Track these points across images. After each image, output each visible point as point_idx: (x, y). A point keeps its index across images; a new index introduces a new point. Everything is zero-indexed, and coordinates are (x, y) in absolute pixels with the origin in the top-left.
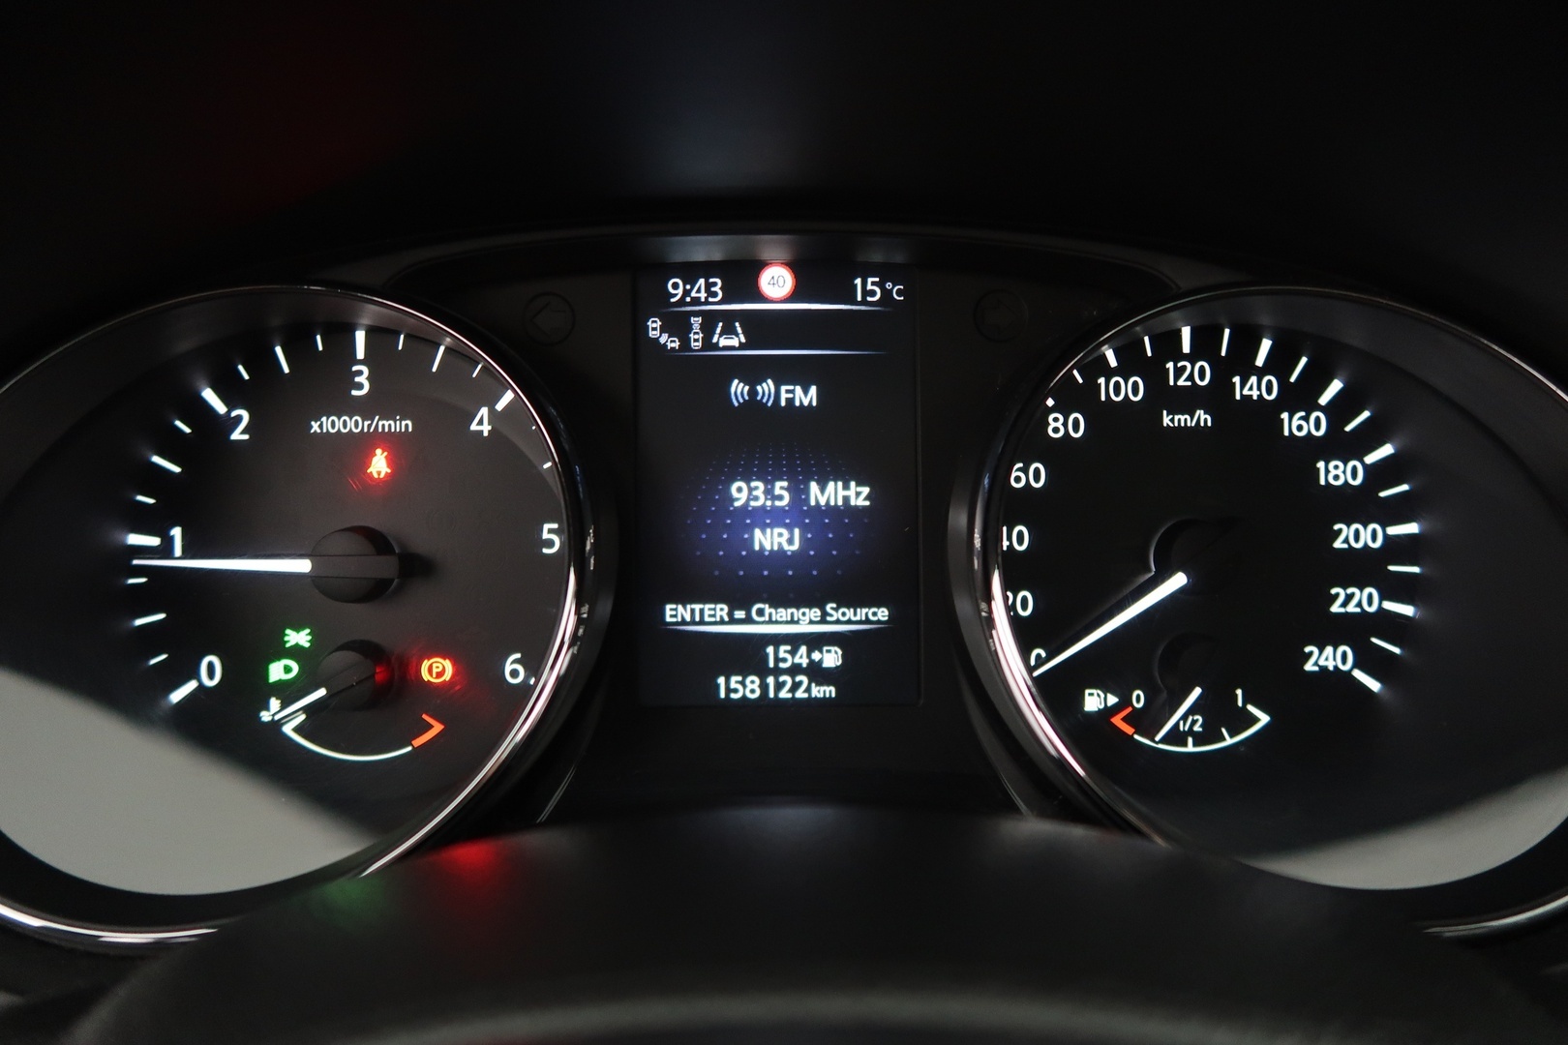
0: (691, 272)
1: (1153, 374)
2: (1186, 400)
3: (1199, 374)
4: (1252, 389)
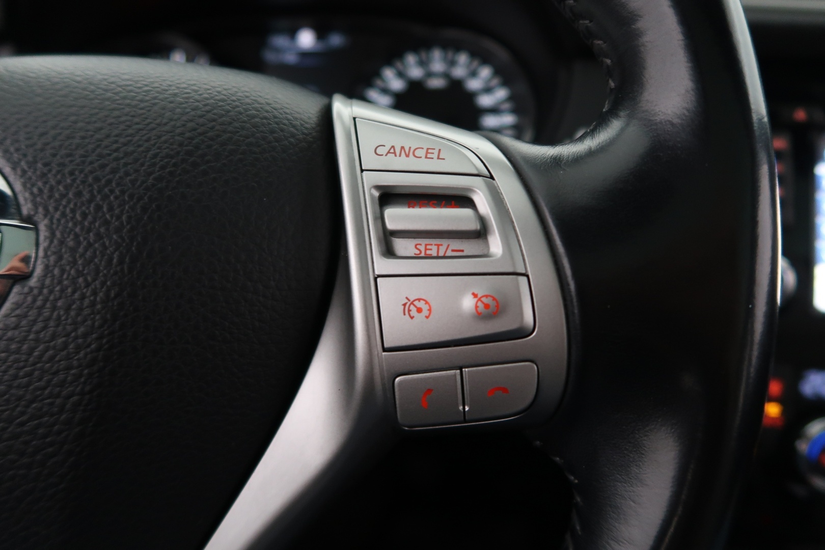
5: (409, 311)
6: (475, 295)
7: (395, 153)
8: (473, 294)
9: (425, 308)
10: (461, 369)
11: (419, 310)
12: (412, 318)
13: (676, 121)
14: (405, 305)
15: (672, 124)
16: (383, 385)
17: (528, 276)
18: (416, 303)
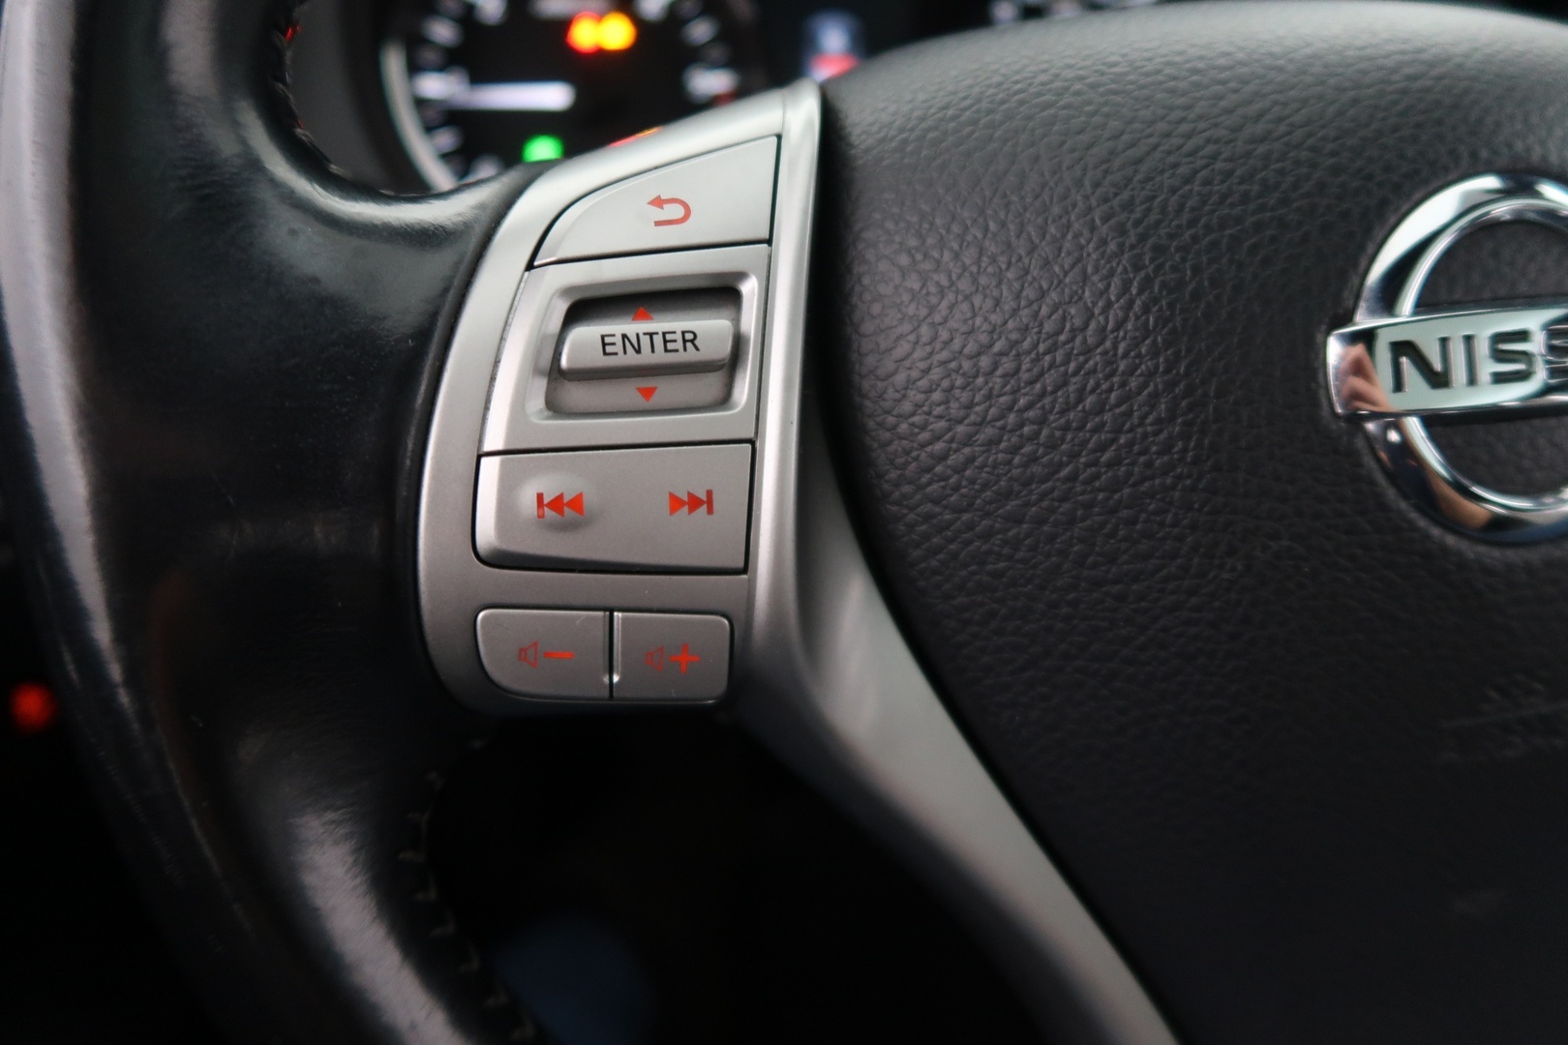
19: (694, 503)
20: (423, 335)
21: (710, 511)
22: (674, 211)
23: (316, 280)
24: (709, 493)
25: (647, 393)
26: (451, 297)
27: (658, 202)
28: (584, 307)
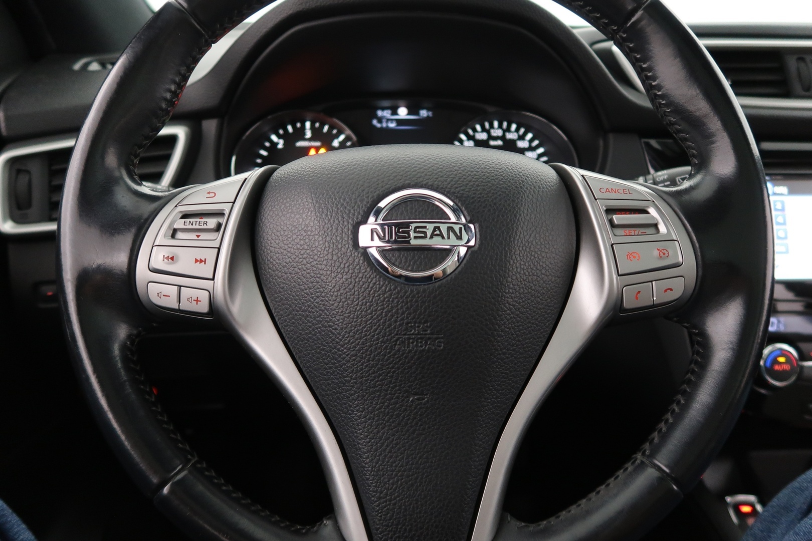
0: (383, 109)
1: (488, 132)
2: (496, 138)
3: (499, 133)
4: (509, 136)
5: (630, 257)
6: (658, 250)
7: (609, 191)
8: (657, 249)
9: (637, 256)
10: (652, 281)
11: (634, 257)
12: (631, 260)
13: (731, 177)
14: (628, 255)
15: (730, 179)
16: (618, 291)
17: (678, 241)
18: (633, 254)
19: (201, 261)
20: (147, 220)
21: (205, 264)
22: (212, 195)
23: (125, 206)
24: (205, 259)
25: (198, 236)
26: (155, 213)
27: (209, 193)
28: (185, 216)
